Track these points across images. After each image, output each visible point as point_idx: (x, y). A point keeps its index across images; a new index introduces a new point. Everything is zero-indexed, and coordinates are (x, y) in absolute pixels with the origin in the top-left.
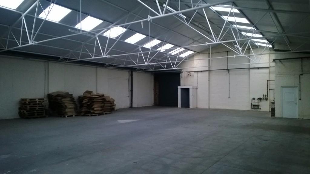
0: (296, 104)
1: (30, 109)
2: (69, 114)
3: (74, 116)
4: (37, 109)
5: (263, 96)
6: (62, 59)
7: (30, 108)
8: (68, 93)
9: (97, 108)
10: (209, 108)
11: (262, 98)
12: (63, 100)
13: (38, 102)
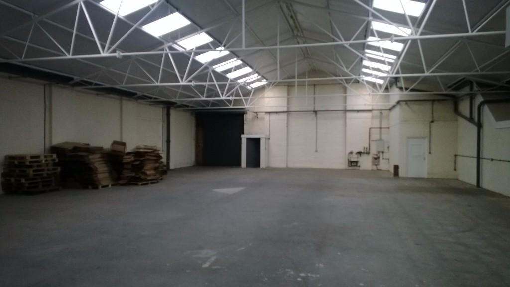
0: (425, 159)
1: (35, 175)
2: (104, 183)
3: (110, 186)
4: (45, 175)
5: (364, 148)
6: (78, 81)
7: (35, 173)
8: (88, 145)
9: (149, 170)
10: (287, 167)
11: (362, 152)
12: (91, 157)
13: (44, 162)
